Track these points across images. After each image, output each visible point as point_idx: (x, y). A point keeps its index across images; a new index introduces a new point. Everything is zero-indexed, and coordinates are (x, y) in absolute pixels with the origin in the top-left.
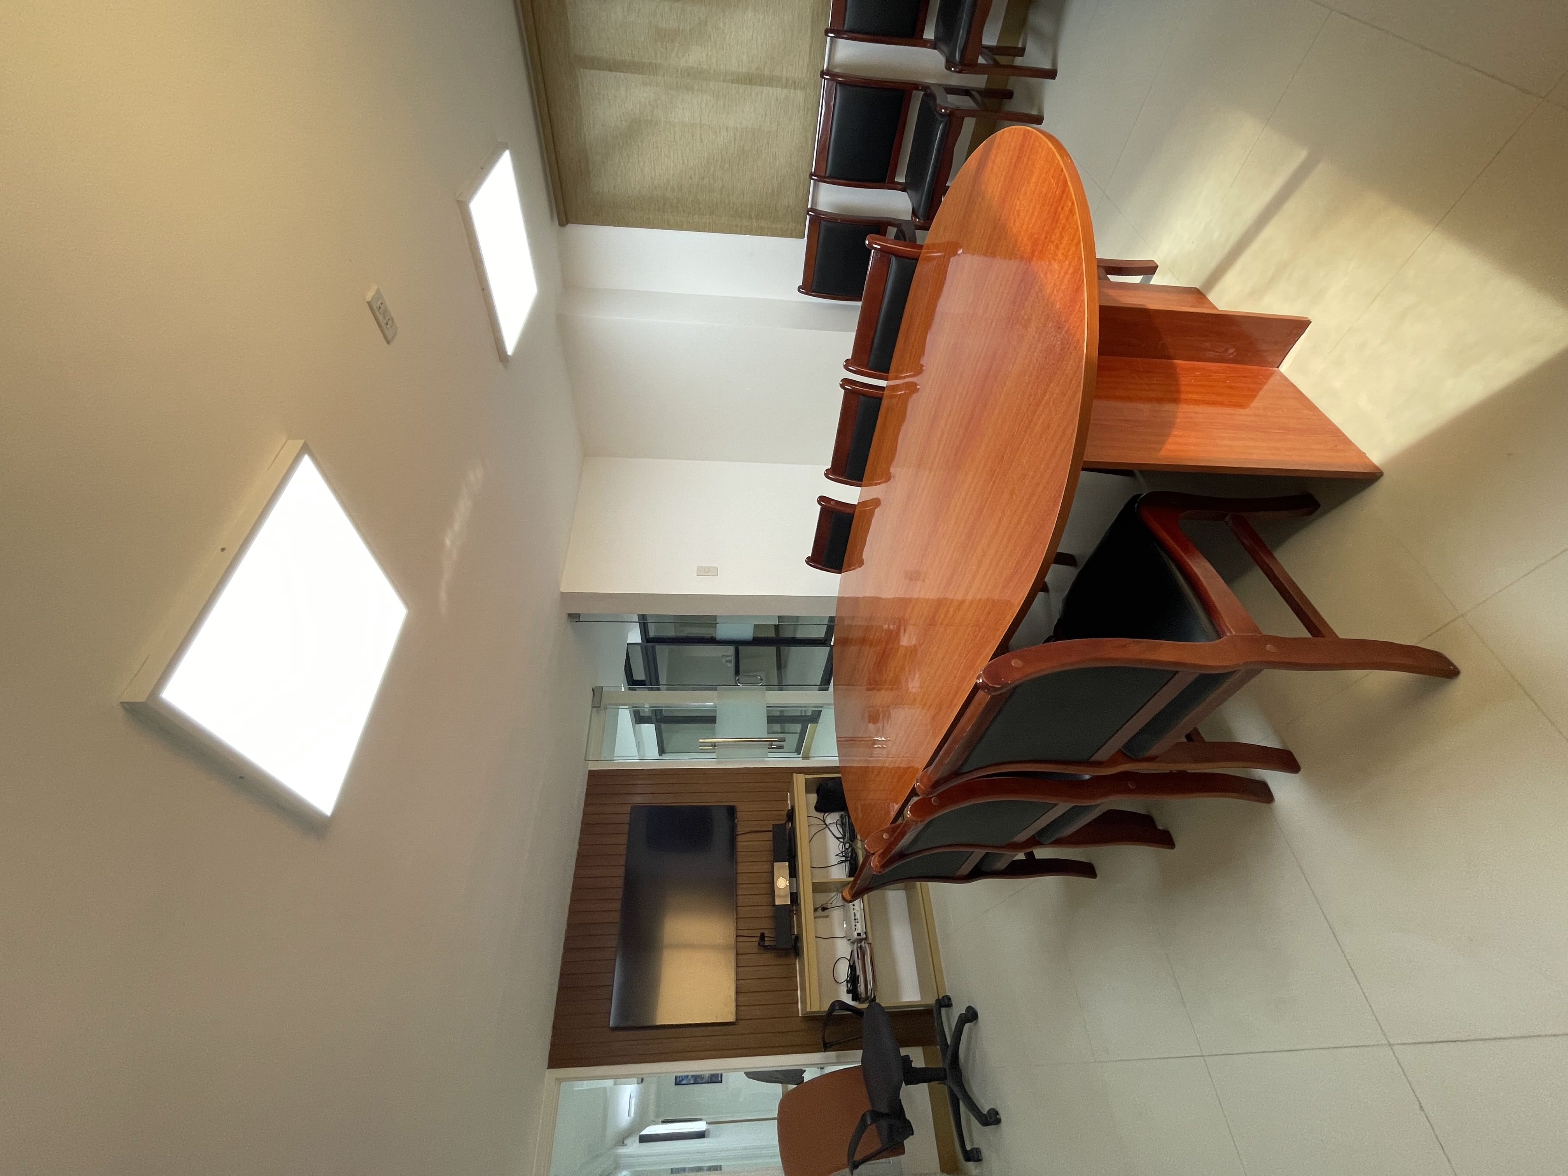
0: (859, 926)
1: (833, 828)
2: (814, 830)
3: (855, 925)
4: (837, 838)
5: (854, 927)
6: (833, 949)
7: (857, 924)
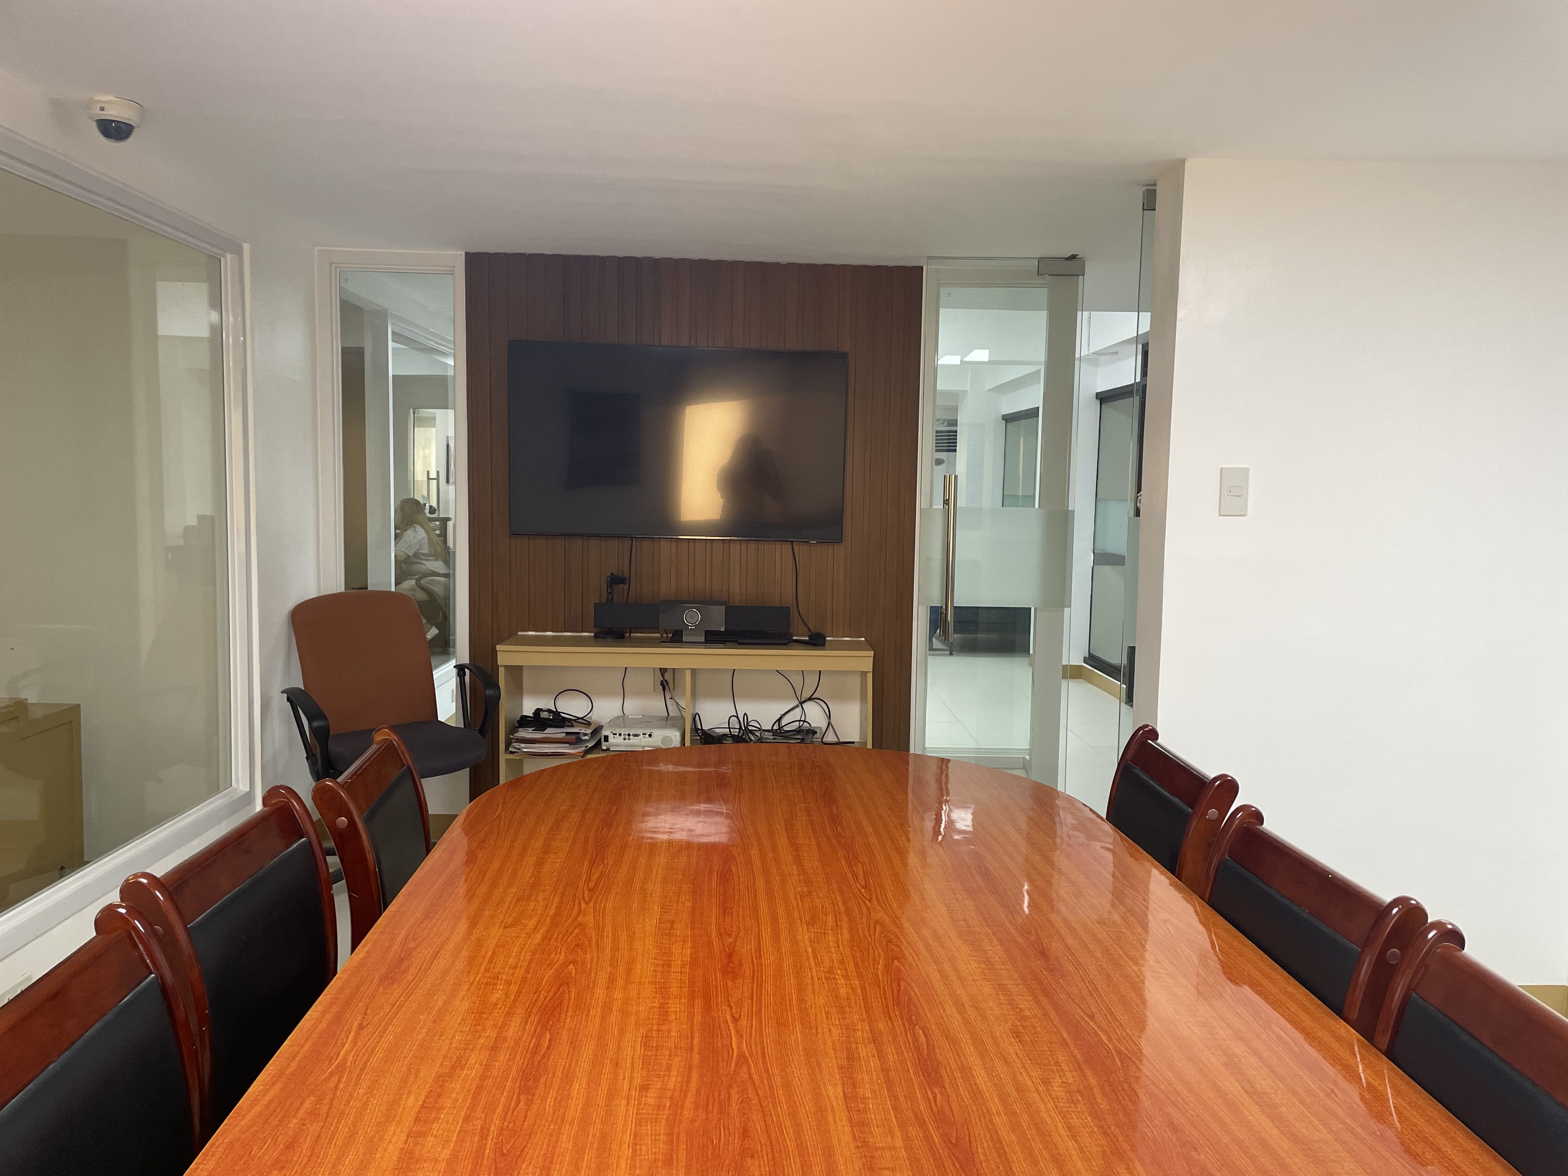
0: (619, 740)
1: (797, 714)
2: (797, 681)
3: (620, 735)
4: (779, 720)
5: (617, 731)
6: (607, 693)
7: (623, 737)
